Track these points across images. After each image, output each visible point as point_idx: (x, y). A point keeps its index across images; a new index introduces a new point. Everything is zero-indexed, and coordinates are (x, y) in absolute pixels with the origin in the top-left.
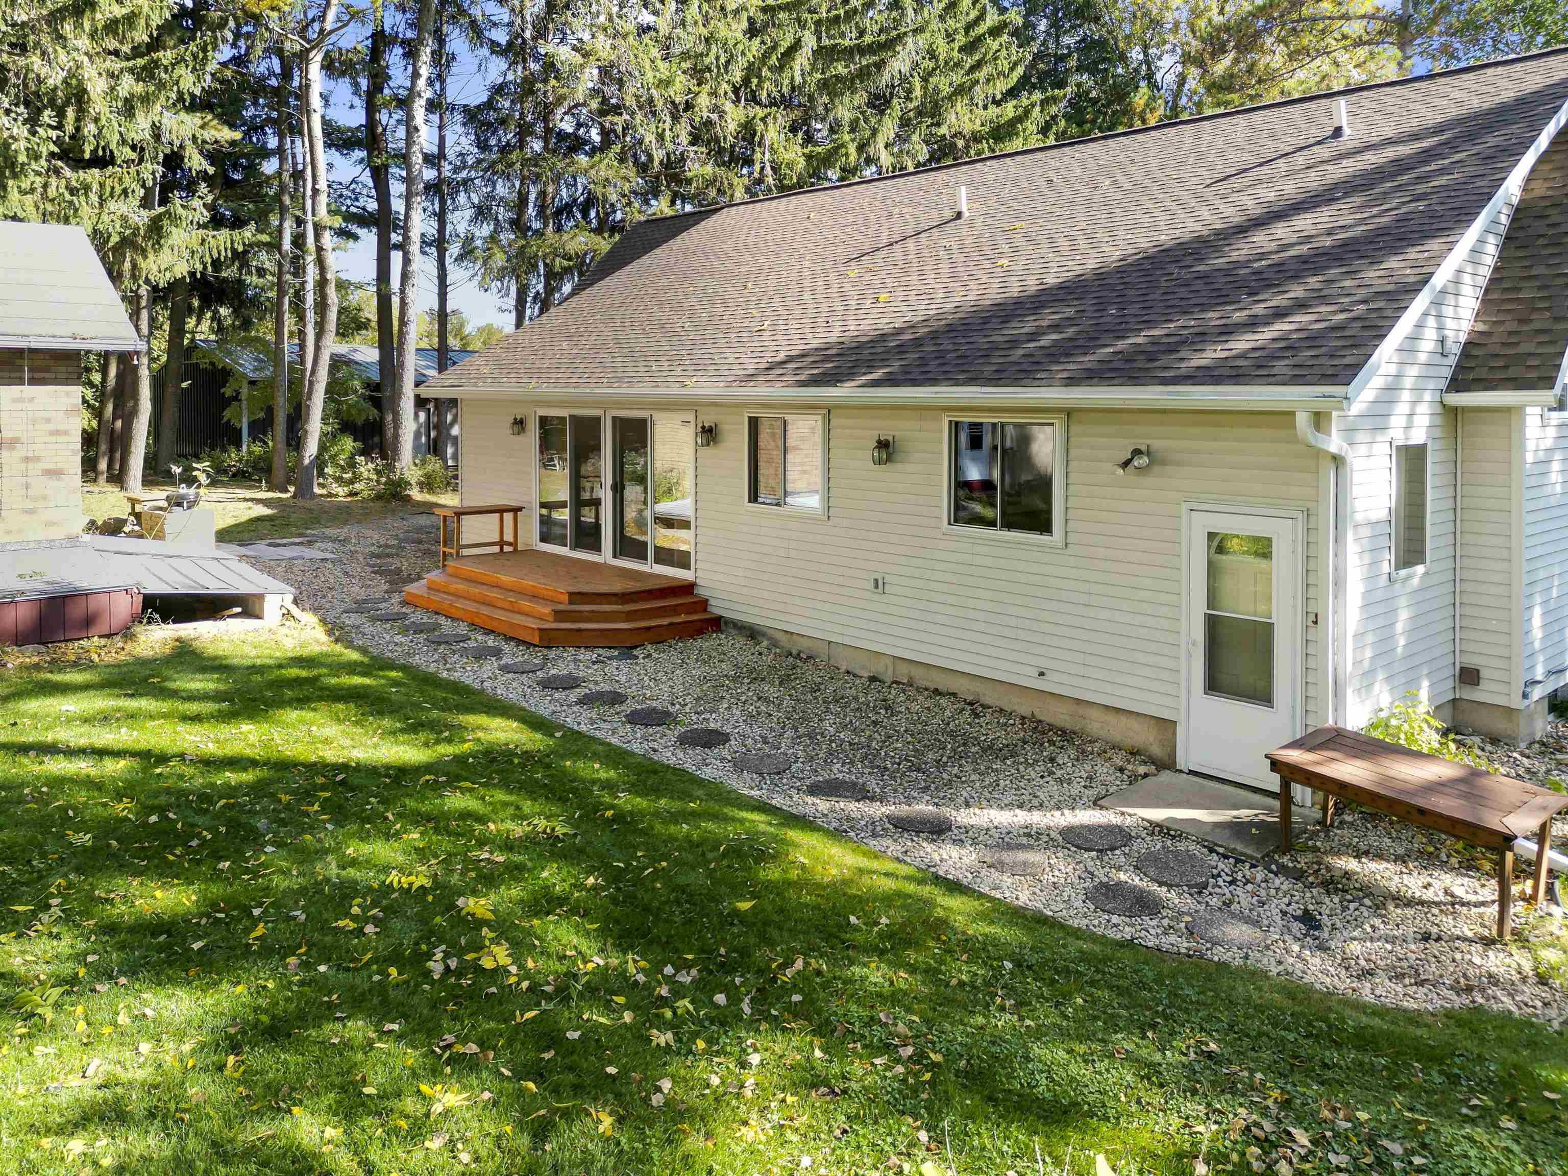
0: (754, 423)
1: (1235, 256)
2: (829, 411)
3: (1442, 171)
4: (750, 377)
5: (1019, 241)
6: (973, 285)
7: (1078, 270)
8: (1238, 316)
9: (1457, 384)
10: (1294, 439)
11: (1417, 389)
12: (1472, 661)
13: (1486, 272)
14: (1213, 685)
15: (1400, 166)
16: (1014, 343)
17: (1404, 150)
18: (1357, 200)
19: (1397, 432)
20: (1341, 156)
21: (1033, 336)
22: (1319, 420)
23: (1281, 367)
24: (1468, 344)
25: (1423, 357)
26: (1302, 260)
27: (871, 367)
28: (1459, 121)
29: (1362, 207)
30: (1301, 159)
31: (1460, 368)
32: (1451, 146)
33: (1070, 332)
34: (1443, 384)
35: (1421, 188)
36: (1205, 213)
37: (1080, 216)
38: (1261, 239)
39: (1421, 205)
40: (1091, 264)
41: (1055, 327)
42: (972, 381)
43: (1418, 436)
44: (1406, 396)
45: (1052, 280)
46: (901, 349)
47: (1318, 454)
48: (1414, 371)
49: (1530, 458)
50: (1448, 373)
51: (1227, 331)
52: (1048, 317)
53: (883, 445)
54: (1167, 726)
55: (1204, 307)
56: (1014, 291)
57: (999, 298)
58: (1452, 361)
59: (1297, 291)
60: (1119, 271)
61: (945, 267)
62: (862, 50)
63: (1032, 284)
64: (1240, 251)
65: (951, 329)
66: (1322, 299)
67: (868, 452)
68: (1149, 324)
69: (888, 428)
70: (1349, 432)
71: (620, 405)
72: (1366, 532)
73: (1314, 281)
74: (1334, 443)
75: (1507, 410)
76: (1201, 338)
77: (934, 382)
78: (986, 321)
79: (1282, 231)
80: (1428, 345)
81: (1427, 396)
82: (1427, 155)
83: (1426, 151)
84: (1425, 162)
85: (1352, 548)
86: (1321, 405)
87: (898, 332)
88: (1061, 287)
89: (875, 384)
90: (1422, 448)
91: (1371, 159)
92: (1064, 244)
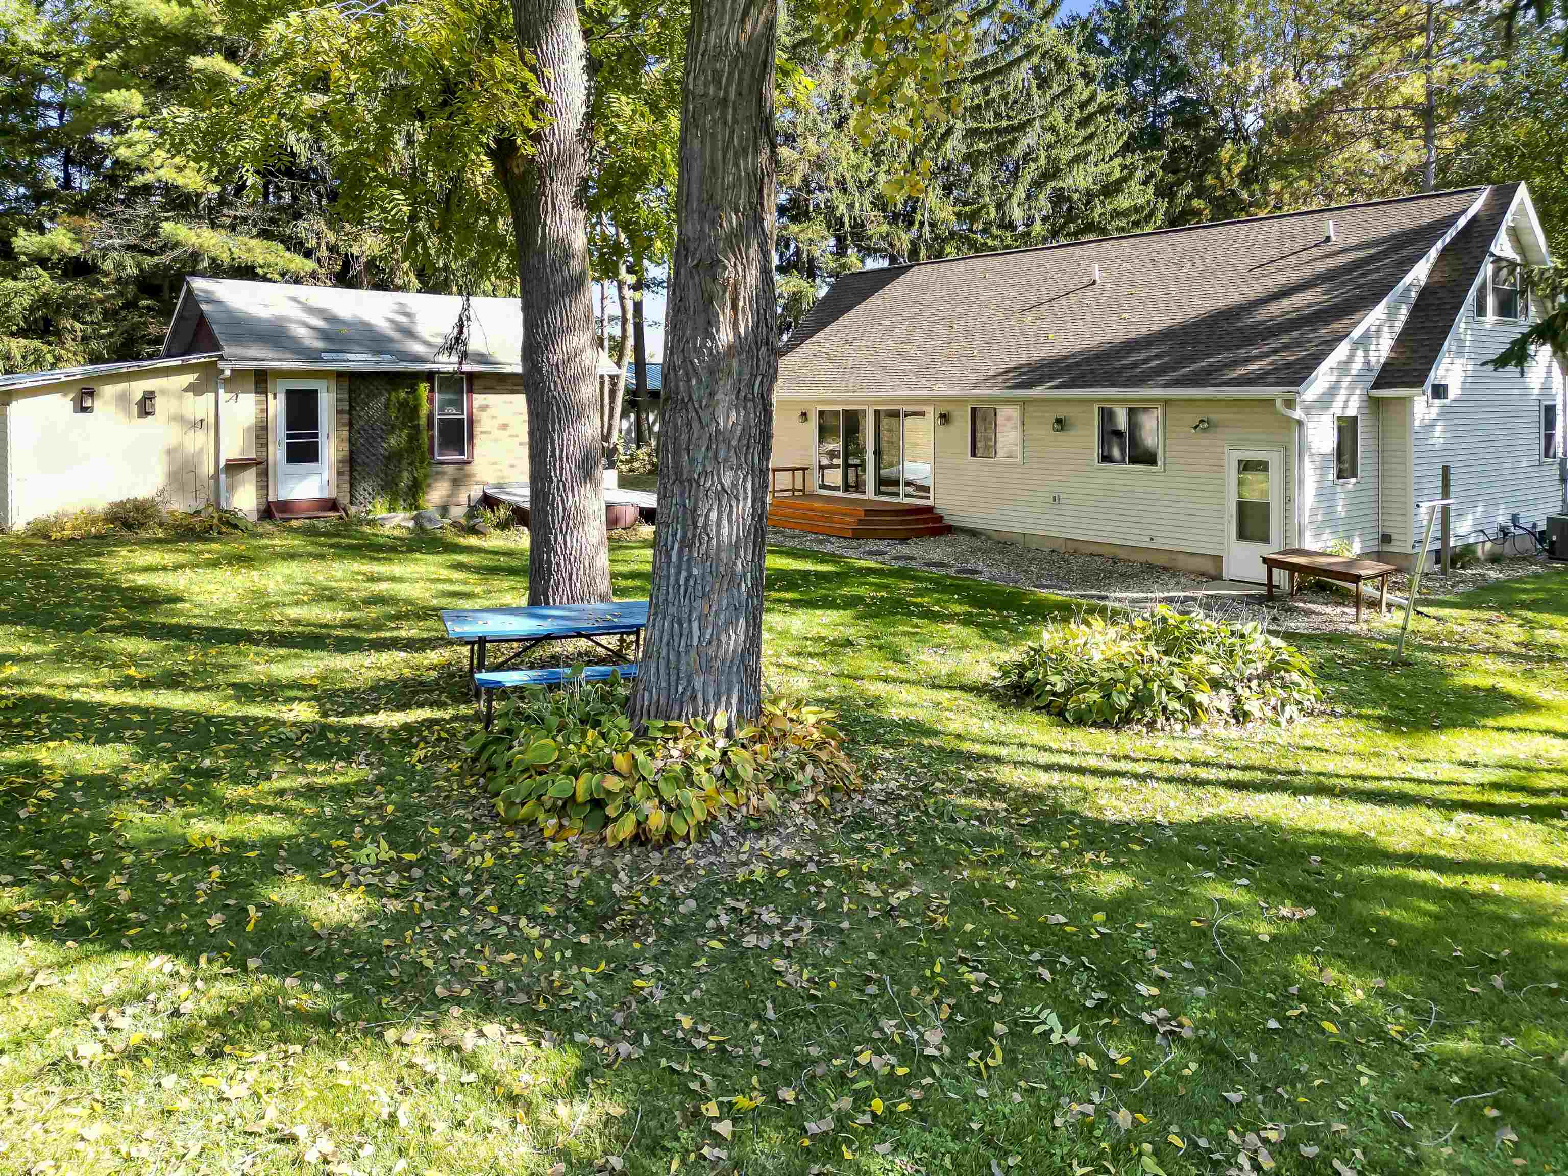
0: (974, 410)
1: (1259, 318)
2: (1024, 403)
3: (1377, 270)
4: (976, 385)
5: (1135, 302)
6: (1108, 330)
7: (1171, 323)
8: (1255, 352)
9: (1377, 385)
10: (1277, 413)
11: (1351, 388)
12: (1388, 531)
13: (1399, 325)
14: (1242, 535)
15: (1356, 265)
16: (1135, 365)
17: (1361, 254)
18: (1327, 286)
19: (1337, 408)
20: (1327, 256)
21: (1146, 361)
22: (1290, 404)
23: (1271, 379)
24: (1385, 365)
25: (1354, 372)
26: (1291, 321)
27: (1052, 378)
28: (1392, 237)
29: (1328, 291)
30: (1304, 256)
31: (1379, 377)
32: (1385, 254)
33: (1166, 359)
34: (1370, 385)
35: (1362, 281)
36: (1245, 290)
37: (1173, 287)
38: (1274, 308)
39: (1357, 292)
40: (1179, 319)
41: (1157, 356)
42: (1113, 385)
43: (1352, 412)
44: (1343, 391)
45: (1155, 328)
46: (1068, 368)
47: (1290, 420)
48: (1349, 379)
49: (1417, 423)
50: (1373, 379)
51: (1248, 360)
52: (1154, 351)
53: (1059, 421)
54: (1218, 560)
55: (1238, 347)
56: (1133, 336)
57: (1124, 339)
58: (1376, 373)
59: (1285, 339)
60: (1194, 324)
61: (1088, 317)
62: (999, 131)
63: (1144, 331)
64: (1262, 314)
65: (1098, 357)
66: (1299, 344)
67: (1050, 425)
68: (1210, 356)
69: (1062, 412)
70: (1307, 409)
71: (877, 402)
72: (1318, 458)
73: (1295, 333)
74: (1298, 414)
75: (1404, 398)
76: (1235, 363)
77: (1091, 386)
78: (1118, 352)
79: (1286, 303)
80: (1358, 363)
81: (1358, 392)
82: (1372, 259)
83: (1372, 256)
84: (1368, 264)
85: (1308, 465)
86: (1290, 396)
87: (1066, 358)
88: (1160, 333)
89: (1056, 387)
90: (1355, 419)
91: (1343, 259)
92: (1161, 305)
